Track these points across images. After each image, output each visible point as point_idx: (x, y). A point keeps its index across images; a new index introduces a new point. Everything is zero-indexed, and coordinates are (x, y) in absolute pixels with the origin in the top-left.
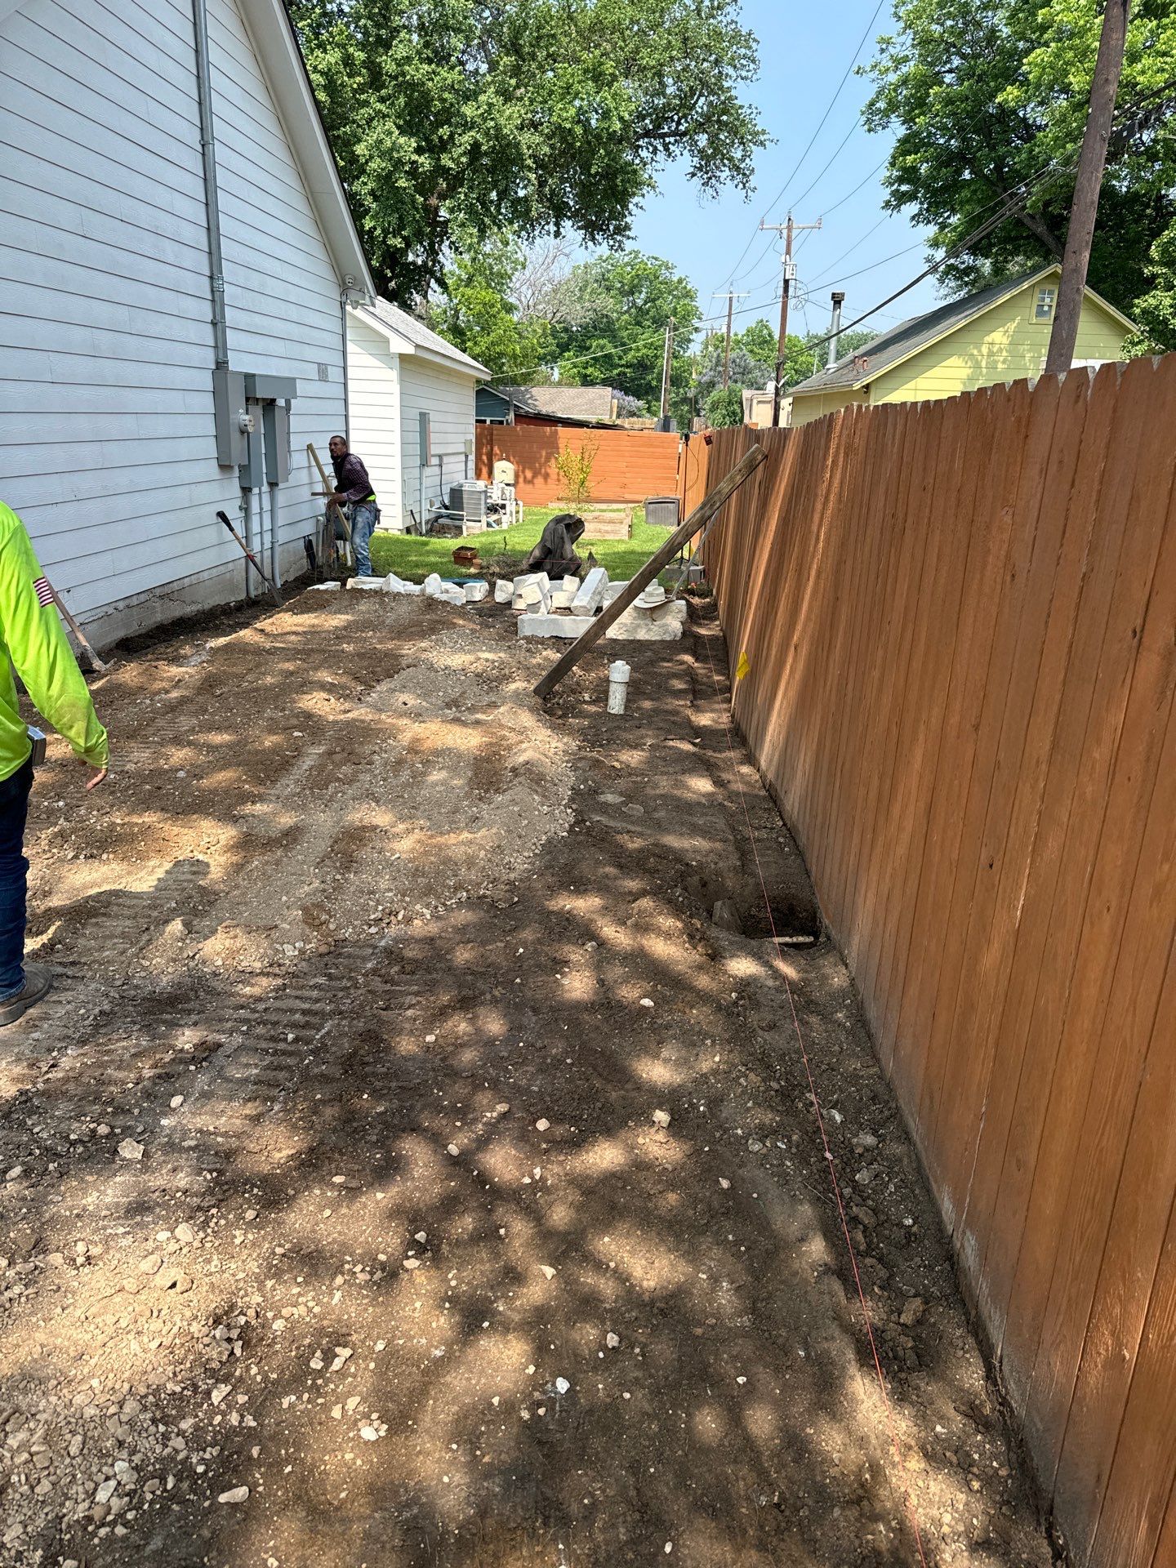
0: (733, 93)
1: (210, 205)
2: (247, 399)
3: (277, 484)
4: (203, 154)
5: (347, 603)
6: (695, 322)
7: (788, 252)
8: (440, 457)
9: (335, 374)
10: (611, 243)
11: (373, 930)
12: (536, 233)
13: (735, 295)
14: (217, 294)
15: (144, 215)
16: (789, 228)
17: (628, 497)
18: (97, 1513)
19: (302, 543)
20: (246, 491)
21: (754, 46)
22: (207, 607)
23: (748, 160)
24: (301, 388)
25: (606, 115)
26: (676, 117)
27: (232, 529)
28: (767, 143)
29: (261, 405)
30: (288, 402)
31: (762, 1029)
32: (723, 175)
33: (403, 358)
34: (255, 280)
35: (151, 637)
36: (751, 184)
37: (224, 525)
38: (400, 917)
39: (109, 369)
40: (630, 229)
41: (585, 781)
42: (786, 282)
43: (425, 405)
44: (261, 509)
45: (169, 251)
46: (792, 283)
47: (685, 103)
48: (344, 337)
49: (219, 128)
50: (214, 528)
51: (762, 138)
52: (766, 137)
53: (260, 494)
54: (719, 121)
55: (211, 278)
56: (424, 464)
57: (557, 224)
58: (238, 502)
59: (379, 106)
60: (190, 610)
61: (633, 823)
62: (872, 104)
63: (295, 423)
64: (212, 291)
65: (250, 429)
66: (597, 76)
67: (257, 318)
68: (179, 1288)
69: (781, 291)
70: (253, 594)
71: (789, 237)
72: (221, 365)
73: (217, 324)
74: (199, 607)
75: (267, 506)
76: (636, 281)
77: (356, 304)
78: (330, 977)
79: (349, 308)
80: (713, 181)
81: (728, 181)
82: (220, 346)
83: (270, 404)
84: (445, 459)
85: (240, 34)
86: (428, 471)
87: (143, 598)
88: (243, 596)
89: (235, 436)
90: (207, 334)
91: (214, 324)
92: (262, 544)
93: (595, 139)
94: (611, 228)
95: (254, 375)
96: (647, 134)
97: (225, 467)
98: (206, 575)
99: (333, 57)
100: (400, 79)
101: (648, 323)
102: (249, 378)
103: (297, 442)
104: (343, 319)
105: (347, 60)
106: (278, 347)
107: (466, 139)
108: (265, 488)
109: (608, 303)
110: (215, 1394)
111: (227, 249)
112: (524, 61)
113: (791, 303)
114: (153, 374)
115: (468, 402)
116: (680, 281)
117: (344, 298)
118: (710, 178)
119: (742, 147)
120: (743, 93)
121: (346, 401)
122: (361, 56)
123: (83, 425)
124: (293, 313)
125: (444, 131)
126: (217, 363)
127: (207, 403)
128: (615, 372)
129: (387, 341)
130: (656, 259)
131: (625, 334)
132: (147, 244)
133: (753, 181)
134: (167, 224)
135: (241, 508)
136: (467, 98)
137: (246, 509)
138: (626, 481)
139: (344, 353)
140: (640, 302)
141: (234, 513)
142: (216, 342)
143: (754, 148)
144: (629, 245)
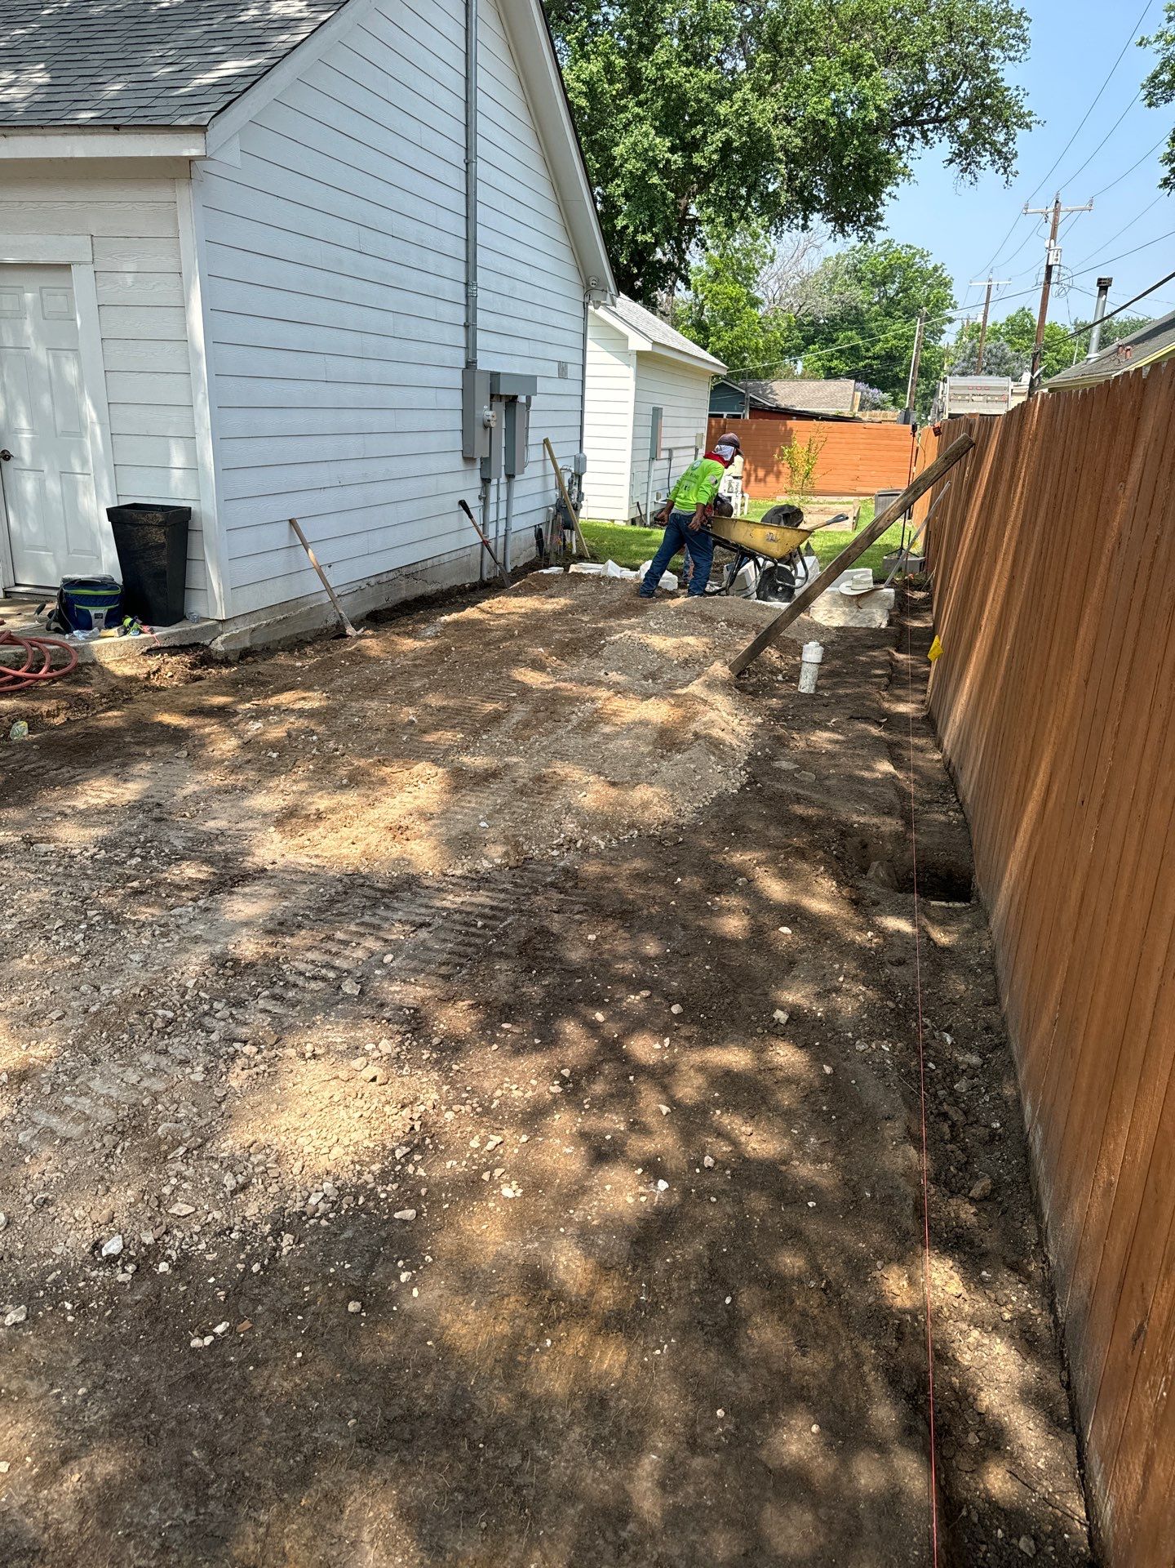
0: (1000, 75)
1: (470, 218)
2: (492, 396)
3: (513, 476)
4: (467, 172)
5: (565, 586)
6: (949, 312)
7: (1053, 237)
8: (670, 450)
9: (573, 371)
10: (861, 234)
11: (555, 853)
12: (785, 227)
13: (994, 283)
14: (471, 299)
15: (411, 229)
16: (1056, 211)
17: (860, 489)
18: (309, 1210)
19: (532, 532)
20: (486, 481)
21: (1026, 24)
22: (445, 587)
23: (1011, 144)
24: (541, 385)
25: (863, 105)
26: (936, 104)
27: (471, 517)
28: (1033, 125)
29: (503, 403)
30: (529, 399)
31: (892, 964)
32: (983, 161)
33: (641, 355)
34: (505, 285)
35: (396, 611)
36: (1013, 168)
37: (464, 512)
38: (579, 845)
39: (374, 370)
40: (882, 220)
41: (762, 749)
42: (1049, 268)
43: (658, 401)
44: (498, 498)
45: (432, 261)
46: (1055, 269)
47: (947, 89)
48: (584, 336)
49: (482, 147)
50: (455, 517)
51: (1028, 120)
52: (1032, 118)
53: (498, 485)
54: (982, 105)
55: (467, 284)
56: (654, 457)
57: (805, 218)
58: (478, 492)
59: (637, 110)
60: (431, 589)
61: (803, 788)
62: (1155, 76)
63: (534, 418)
64: (467, 297)
65: (493, 424)
66: (855, 67)
67: (505, 321)
68: (378, 1081)
69: (1042, 278)
70: (486, 577)
71: (1055, 220)
72: (470, 365)
73: (469, 327)
74: (438, 587)
75: (503, 496)
76: (888, 271)
77: (597, 305)
78: (516, 885)
79: (591, 308)
80: (973, 167)
81: (988, 166)
82: (471, 347)
83: (512, 400)
84: (675, 453)
85: (506, 59)
86: (657, 464)
87: (391, 576)
88: (477, 579)
89: (479, 430)
90: (460, 337)
91: (466, 326)
92: (497, 531)
93: (848, 129)
94: (862, 219)
95: (499, 374)
96: (906, 122)
97: (468, 459)
98: (446, 558)
99: (595, 66)
100: (659, 83)
101: (900, 314)
102: (495, 376)
103: (535, 437)
104: (585, 319)
105: (609, 67)
106: (523, 347)
107: (717, 138)
108: (503, 479)
109: (859, 295)
110: (397, 1151)
111: (482, 257)
112: (781, 57)
113: (1054, 289)
114: (414, 374)
115: (702, 396)
116: (936, 269)
117: (587, 299)
118: (969, 164)
119: (1005, 131)
120: (1010, 75)
121: (582, 397)
122: (620, 62)
123: (349, 419)
124: (538, 314)
125: (698, 131)
126: (467, 363)
127: (455, 400)
128: (861, 364)
129: (626, 339)
130: (910, 247)
131: (873, 325)
132: (413, 256)
133: (1015, 165)
134: (431, 237)
135: (480, 498)
136: (721, 97)
137: (484, 499)
138: (858, 473)
139: (584, 351)
140: (891, 293)
141: (473, 503)
142: (467, 343)
143: (1018, 130)
144: (879, 236)
